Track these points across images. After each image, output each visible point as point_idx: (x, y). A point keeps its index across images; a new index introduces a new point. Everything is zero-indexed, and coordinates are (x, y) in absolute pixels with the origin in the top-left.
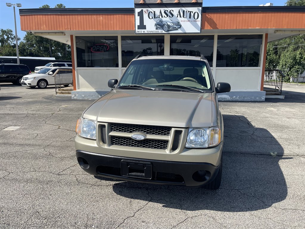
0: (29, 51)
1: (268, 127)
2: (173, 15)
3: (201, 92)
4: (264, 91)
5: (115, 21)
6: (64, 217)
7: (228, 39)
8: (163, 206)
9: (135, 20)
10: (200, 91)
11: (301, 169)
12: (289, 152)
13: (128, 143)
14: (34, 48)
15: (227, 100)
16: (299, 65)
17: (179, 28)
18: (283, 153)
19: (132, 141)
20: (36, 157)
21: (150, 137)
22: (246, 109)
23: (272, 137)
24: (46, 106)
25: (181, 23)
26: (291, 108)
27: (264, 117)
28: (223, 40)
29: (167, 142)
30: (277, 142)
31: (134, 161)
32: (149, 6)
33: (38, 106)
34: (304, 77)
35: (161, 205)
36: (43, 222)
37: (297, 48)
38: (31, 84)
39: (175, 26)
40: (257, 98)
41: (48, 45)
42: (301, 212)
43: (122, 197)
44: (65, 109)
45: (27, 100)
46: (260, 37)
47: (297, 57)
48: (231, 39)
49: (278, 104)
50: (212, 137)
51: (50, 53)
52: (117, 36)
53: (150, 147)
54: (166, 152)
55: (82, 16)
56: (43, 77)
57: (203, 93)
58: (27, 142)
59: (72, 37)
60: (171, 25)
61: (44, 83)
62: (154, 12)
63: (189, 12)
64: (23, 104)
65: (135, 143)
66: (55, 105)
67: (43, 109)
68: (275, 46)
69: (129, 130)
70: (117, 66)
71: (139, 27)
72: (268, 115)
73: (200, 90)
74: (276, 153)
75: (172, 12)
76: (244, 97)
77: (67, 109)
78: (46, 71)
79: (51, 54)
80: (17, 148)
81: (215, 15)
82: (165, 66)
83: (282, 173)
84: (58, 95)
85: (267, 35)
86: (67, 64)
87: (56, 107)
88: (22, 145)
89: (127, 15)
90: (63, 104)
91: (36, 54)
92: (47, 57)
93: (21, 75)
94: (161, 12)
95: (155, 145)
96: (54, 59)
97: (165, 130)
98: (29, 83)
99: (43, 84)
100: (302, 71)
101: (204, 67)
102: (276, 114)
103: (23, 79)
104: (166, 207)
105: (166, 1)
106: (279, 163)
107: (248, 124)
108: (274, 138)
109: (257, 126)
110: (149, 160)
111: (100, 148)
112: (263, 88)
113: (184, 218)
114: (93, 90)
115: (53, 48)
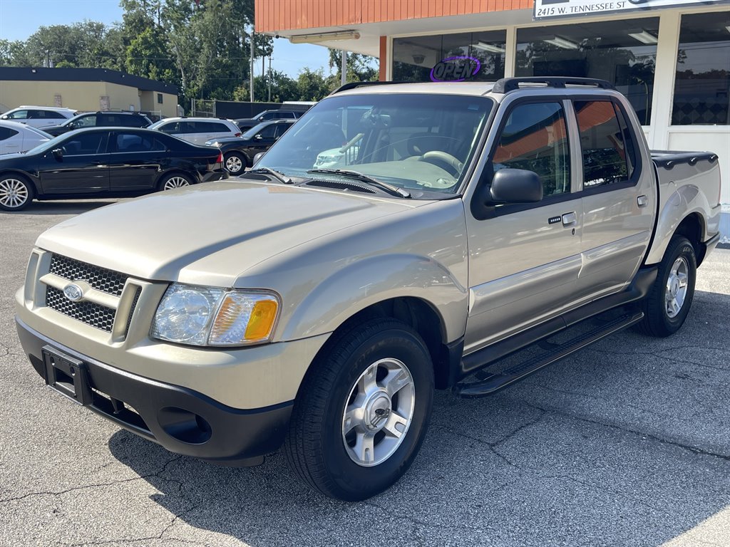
31: (58, 353)
35: (153, 491)
52: (505, 31)
57: (406, 197)
59: (383, 40)
73: (399, 190)
104: (156, 500)
110: (81, 356)
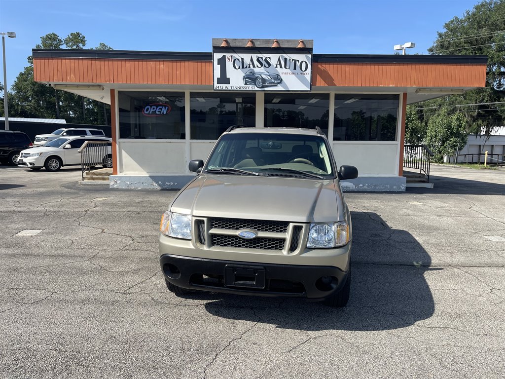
0: (20, 107)
1: (410, 229)
2: (269, 65)
3: (320, 178)
4: (403, 176)
5: (183, 70)
6: (151, 341)
7: (349, 99)
8: (277, 327)
9: (214, 70)
10: (318, 178)
11: (453, 283)
12: (437, 262)
13: (233, 243)
14: (28, 103)
15: (351, 189)
16: (456, 137)
17: (279, 83)
18: (430, 263)
19: (239, 241)
20: (82, 272)
21: (262, 234)
22: (378, 202)
23: (416, 242)
24: (72, 200)
25: (282, 76)
26: (442, 202)
27: (405, 214)
28: (343, 101)
29: (284, 240)
30: (422, 248)
31: (242, 266)
32: (235, 50)
33: (59, 200)
34: (465, 155)
35: (274, 326)
36: (124, 347)
37: (453, 111)
38: (34, 164)
39: (273, 81)
40: (395, 187)
41: (54, 99)
42: (451, 330)
43: (220, 318)
44: (104, 204)
45: (35, 189)
46: (396, 97)
47: (453, 124)
48: (355, 99)
49: (424, 196)
50: (339, 235)
51: (56, 112)
52: (184, 92)
53: (262, 248)
54: (283, 254)
55: (132, 63)
56: (55, 152)
57: (322, 179)
58: (60, 252)
59: (112, 91)
60: (267, 78)
61: (56, 162)
62: (242, 59)
63: (294, 61)
64: (33, 196)
65: (243, 242)
66: (85, 197)
67: (69, 204)
68: (419, 107)
69: (234, 227)
70: (183, 137)
71: (220, 81)
72: (409, 212)
73: (318, 176)
74: (421, 263)
75: (268, 59)
76: (375, 186)
77: (107, 204)
78: (60, 143)
79: (58, 114)
80: (48, 261)
81: (332, 66)
82: (270, 143)
83: (428, 287)
84: (86, 181)
85: (405, 95)
86: (90, 131)
87: (88, 202)
88: (54, 256)
89: (201, 62)
90: (97, 196)
91: (30, 113)
92: (52, 118)
93: (15, 149)
94: (252, 60)
95: (269, 245)
96: (63, 122)
97: (281, 226)
98: (31, 162)
99: (54, 164)
100: (462, 146)
101: (322, 145)
102: (422, 211)
103: (20, 156)
104: (281, 328)
105: (259, 45)
106: (425, 276)
107: (382, 224)
108: (418, 243)
109: (394, 228)
110: (261, 264)
111: (197, 250)
112: (402, 173)
113: (305, 339)
114: (145, 174)
115: (61, 104)
